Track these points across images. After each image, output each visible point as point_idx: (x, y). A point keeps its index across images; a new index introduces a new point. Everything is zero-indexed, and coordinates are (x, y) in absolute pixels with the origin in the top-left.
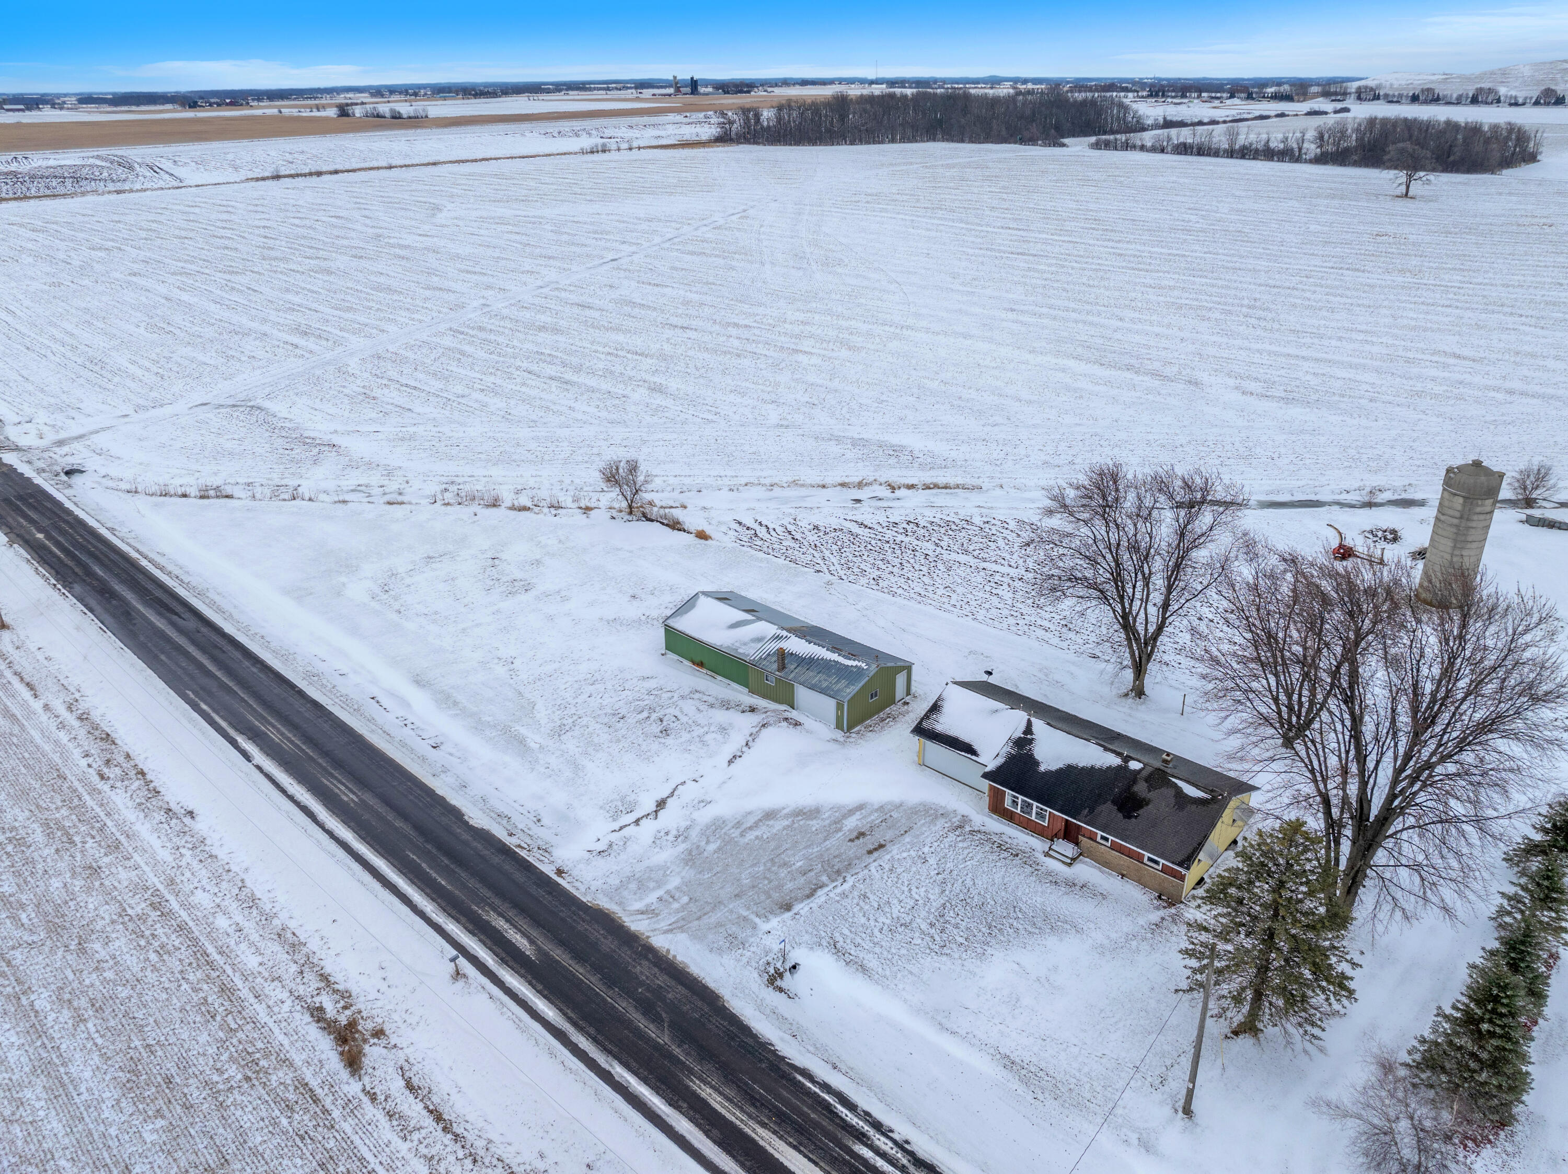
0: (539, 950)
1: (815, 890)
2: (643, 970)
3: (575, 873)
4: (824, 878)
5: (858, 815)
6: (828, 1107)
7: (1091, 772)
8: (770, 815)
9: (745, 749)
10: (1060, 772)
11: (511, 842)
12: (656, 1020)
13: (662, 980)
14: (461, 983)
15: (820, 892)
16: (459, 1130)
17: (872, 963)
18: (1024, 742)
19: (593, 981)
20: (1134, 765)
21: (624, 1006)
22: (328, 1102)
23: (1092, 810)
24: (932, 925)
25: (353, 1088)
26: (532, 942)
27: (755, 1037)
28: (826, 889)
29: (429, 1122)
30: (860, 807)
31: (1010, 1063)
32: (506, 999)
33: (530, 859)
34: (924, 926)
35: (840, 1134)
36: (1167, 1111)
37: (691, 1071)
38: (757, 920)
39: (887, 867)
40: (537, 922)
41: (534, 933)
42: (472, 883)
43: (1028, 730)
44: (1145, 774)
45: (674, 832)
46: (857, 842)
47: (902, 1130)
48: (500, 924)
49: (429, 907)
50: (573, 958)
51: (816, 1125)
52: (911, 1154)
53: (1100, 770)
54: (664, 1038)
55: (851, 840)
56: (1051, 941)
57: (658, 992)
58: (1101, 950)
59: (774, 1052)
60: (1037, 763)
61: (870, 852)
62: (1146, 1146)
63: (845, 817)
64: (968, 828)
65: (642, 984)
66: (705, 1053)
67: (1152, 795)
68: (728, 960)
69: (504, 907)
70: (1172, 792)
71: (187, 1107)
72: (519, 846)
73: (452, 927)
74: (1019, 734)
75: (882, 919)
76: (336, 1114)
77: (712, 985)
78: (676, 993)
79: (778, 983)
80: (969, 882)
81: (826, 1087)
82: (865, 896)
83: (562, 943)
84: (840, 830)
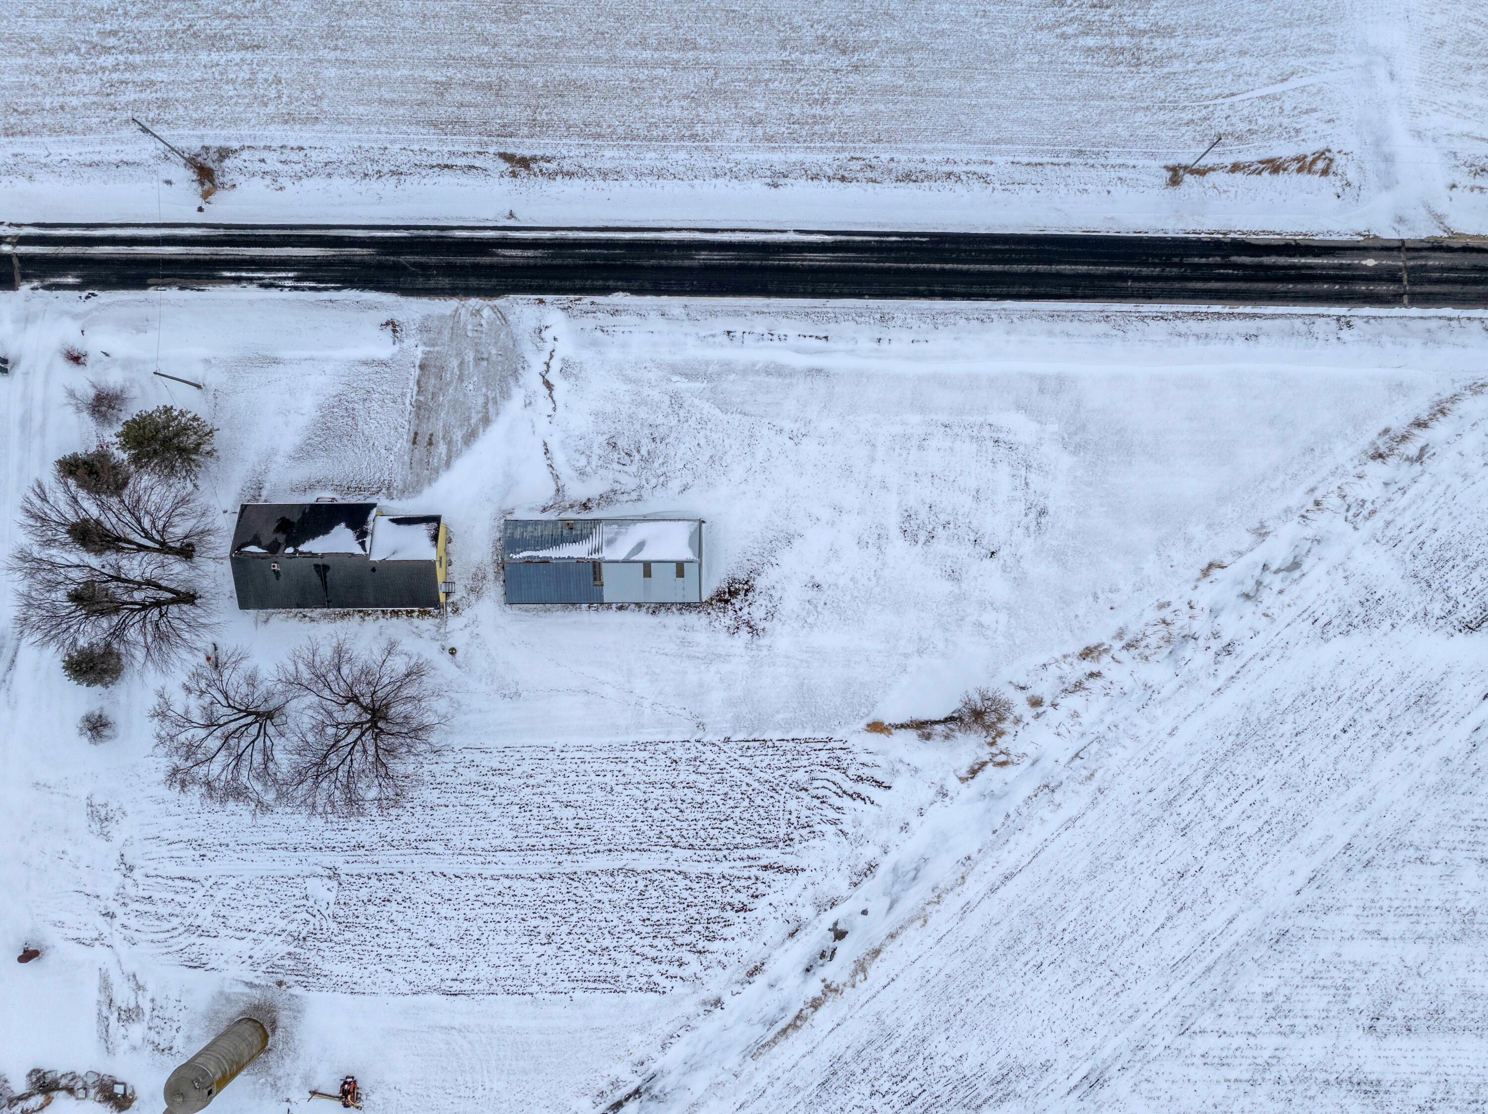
0: (497, 255)
1: (419, 387)
2: (445, 282)
3: (535, 307)
4: (422, 398)
5: (444, 456)
6: (319, 282)
7: (314, 535)
8: (486, 421)
9: (549, 462)
10: (332, 528)
11: (587, 299)
12: (414, 265)
13: (432, 284)
14: (507, 213)
15: (416, 388)
16: (435, 169)
17: (363, 369)
18: (362, 536)
19: (459, 260)
20: (290, 550)
21: (433, 260)
22: (495, 139)
23: (304, 513)
24: (354, 409)
25: (492, 150)
26: (504, 256)
27: (371, 289)
28: (415, 393)
29: (449, 162)
30: (448, 464)
31: (276, 361)
32: (482, 224)
33: (564, 297)
34: (356, 406)
35: (306, 274)
36: (206, 383)
37: (379, 255)
38: (428, 349)
39: (400, 430)
40: (514, 267)
41: (509, 261)
42: (570, 261)
43: (363, 544)
44: (282, 547)
45: (521, 371)
46: (428, 436)
47: (286, 294)
48: (530, 253)
49: (571, 235)
50: (478, 264)
51: (316, 271)
52: (277, 287)
53: (308, 539)
54: (402, 259)
55: (432, 435)
56: (298, 440)
57: (428, 277)
58: (274, 452)
59: (358, 288)
60: (348, 526)
61: (416, 434)
62: (207, 361)
63: (449, 450)
64: (384, 490)
65: (437, 275)
66: (380, 266)
67: (274, 536)
68: (418, 317)
69: (539, 262)
70: (264, 544)
71: (540, 96)
72: (580, 299)
73: (548, 235)
74: (368, 540)
75: (377, 395)
76: (485, 138)
77: (411, 299)
78: (420, 282)
79: (390, 327)
80: (356, 450)
81: (326, 289)
82: (394, 402)
83: (492, 266)
84: (444, 438)
